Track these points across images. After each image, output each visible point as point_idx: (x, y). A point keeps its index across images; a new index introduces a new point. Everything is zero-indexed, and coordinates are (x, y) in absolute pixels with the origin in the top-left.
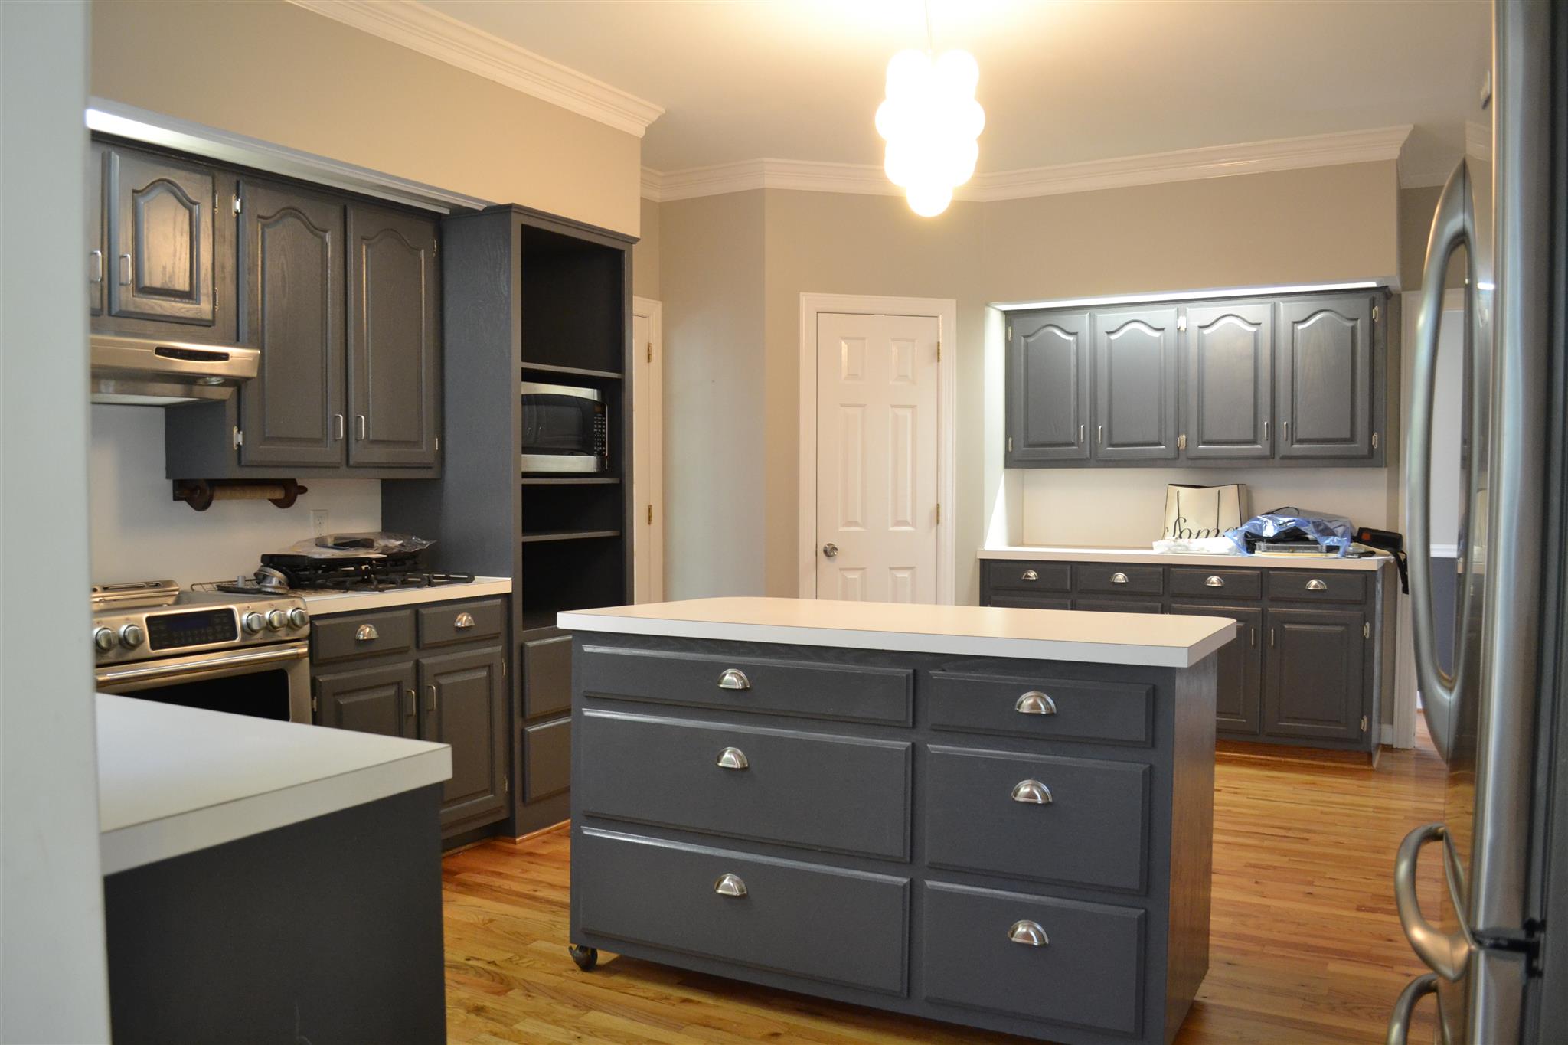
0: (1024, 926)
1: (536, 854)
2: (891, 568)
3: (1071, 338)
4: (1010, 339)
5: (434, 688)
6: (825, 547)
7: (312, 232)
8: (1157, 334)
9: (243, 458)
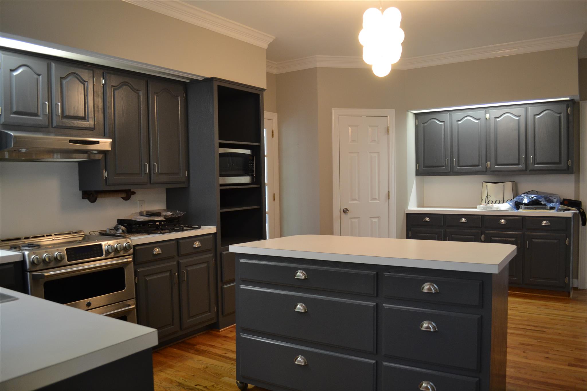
0: (425, 383)
1: (228, 337)
2: (370, 217)
3: (442, 124)
4: (417, 124)
5: (185, 272)
6: (344, 209)
7: (134, 92)
8: (477, 121)
9: (107, 183)
